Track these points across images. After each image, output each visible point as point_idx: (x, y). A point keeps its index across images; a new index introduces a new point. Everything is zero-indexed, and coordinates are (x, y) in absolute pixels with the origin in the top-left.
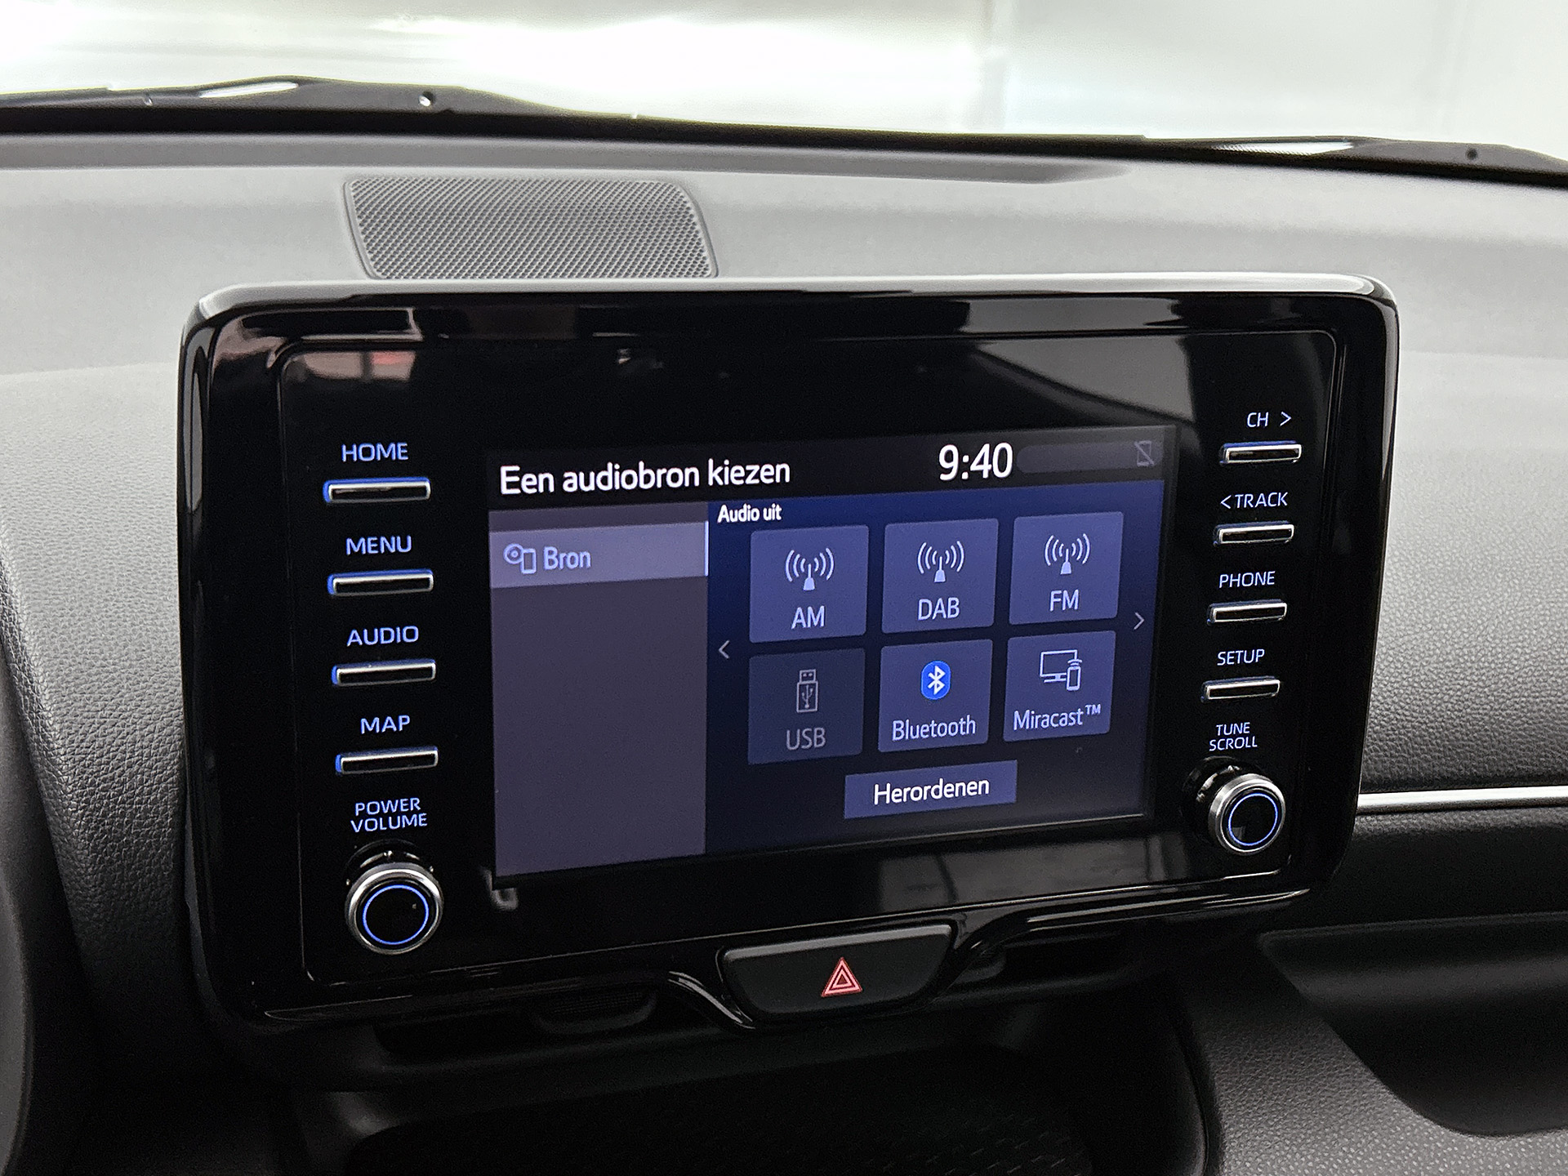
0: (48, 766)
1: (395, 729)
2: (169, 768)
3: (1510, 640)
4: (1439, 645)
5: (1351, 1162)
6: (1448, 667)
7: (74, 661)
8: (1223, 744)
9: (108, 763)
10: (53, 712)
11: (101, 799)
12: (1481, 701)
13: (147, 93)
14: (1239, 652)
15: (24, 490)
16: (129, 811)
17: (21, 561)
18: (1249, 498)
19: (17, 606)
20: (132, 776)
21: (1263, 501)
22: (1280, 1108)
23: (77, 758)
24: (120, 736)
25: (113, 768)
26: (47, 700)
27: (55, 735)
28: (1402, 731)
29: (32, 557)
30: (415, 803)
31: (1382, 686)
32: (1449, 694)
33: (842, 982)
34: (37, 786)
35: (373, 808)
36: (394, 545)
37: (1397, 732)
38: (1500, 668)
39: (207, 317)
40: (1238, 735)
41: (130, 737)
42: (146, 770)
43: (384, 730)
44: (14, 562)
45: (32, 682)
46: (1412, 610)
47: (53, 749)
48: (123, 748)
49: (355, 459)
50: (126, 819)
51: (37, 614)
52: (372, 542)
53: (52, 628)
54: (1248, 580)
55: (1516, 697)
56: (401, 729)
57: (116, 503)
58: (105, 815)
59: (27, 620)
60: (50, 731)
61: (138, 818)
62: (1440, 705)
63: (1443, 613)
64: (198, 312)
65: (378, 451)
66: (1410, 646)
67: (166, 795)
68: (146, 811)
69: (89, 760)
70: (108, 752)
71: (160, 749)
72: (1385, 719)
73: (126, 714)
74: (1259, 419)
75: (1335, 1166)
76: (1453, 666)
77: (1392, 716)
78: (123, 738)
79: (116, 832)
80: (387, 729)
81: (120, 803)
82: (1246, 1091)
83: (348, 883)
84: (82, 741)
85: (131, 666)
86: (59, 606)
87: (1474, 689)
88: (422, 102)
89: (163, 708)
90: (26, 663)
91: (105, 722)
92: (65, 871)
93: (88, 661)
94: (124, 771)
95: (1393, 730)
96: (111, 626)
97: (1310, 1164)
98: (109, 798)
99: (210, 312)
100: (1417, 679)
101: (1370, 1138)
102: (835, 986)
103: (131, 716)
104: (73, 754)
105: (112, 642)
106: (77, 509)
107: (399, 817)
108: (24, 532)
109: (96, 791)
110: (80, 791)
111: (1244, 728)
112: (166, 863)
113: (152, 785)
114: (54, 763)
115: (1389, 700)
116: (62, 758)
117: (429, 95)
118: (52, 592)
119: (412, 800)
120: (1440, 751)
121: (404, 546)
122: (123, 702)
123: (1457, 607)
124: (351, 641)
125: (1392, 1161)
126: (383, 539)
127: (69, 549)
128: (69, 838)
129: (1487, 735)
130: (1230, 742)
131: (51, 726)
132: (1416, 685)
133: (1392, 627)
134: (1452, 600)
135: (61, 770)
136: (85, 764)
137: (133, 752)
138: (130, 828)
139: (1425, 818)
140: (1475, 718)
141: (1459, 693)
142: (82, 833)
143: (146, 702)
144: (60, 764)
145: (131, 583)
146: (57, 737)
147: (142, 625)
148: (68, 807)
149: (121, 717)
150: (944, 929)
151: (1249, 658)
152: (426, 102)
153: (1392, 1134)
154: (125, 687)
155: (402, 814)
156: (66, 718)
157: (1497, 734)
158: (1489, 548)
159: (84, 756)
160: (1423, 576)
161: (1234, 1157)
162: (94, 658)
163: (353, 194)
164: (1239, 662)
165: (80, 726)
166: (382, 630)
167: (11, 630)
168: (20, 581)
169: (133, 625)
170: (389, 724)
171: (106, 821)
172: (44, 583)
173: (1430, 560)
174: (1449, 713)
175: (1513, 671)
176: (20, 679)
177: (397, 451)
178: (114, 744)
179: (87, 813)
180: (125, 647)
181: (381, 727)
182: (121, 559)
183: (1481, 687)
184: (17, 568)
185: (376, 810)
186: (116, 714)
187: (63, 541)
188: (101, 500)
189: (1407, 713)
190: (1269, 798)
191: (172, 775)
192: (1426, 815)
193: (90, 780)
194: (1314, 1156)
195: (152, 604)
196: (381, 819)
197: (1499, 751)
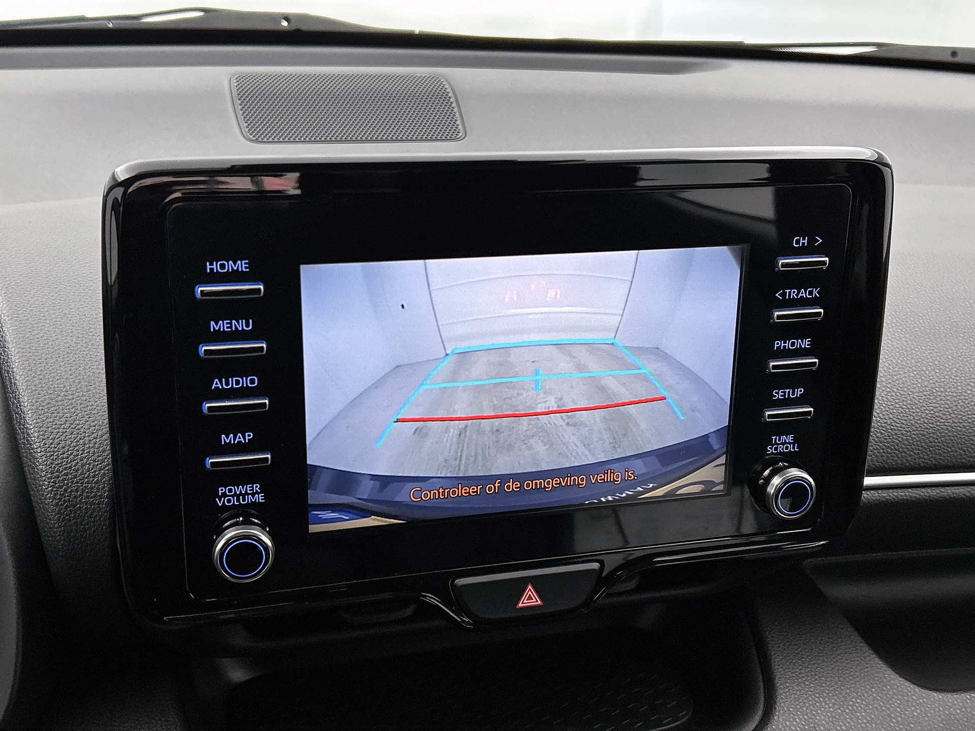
0: (30, 459)
1: (243, 442)
2: (106, 460)
3: (967, 378)
4: (920, 381)
5: (857, 708)
6: (925, 395)
7: (47, 392)
8: (776, 449)
9: (68, 458)
10: (33, 425)
11: (63, 480)
12: (947, 417)
13: (109, 19)
14: (787, 390)
15: (18, 281)
16: (81, 488)
17: (15, 328)
18: (794, 292)
19: (12, 357)
20: (83, 466)
21: (803, 294)
22: (813, 673)
23: (48, 454)
24: (75, 441)
25: (71, 461)
26: (29, 417)
27: (34, 440)
28: (895, 437)
29: (22, 325)
30: (257, 487)
31: (882, 407)
32: (925, 413)
33: (530, 599)
34: (24, 472)
35: (230, 491)
36: (241, 325)
37: (891, 437)
38: (959, 396)
39: (120, 181)
40: (786, 443)
41: (82, 441)
42: (92, 462)
43: (236, 442)
44: (10, 329)
45: (20, 406)
46: (903, 358)
47: (33, 449)
48: (77, 448)
49: (215, 271)
50: (79, 493)
51: (25, 362)
52: (227, 323)
53: (33, 371)
54: (793, 344)
55: (969, 415)
56: (247, 441)
57: (76, 290)
58: (65, 491)
59: (18, 366)
60: (31, 437)
61: (86, 492)
62: (919, 420)
63: (923, 360)
64: (114, 177)
65: (230, 266)
66: (901, 382)
67: (104, 478)
68: (92, 488)
69: (56, 455)
70: (68, 451)
71: (101, 449)
72: (884, 429)
73: (79, 427)
74: (801, 241)
75: (847, 711)
76: (929, 395)
77: (888, 427)
78: (77, 442)
79: (72, 501)
80: (238, 441)
81: (75, 483)
82: (791, 662)
83: (214, 538)
84: (52, 444)
85: (83, 396)
86: (39, 357)
87: (942, 409)
88: (282, 23)
89: (103, 423)
90: (17, 394)
91: (66, 431)
92: (41, 526)
93: (57, 392)
94: (77, 463)
95: (889, 436)
96: (71, 370)
97: (831, 709)
98: (68, 480)
99: (122, 177)
100: (905, 403)
101: (870, 693)
102: (525, 601)
103: (82, 428)
104: (46, 452)
105: (72, 380)
106: (51, 294)
107: (246, 496)
108: (18, 309)
109: (60, 476)
110: (50, 475)
111: (790, 439)
112: (105, 520)
113: (95, 471)
114: (34, 458)
115: (886, 417)
116: (39, 454)
117: (287, 18)
118: (34, 348)
119: (255, 486)
120: (919, 450)
121: (247, 326)
122: (77, 419)
123: (932, 356)
124: (214, 386)
125: (883, 708)
126: (234, 321)
127: (45, 320)
128: (43, 504)
129: (950, 439)
130: (780, 447)
131: (32, 434)
132: (904, 407)
133: (890, 369)
134: (929, 351)
135: (38, 462)
136: (53, 458)
137: (83, 450)
138: (82, 499)
139: (908, 492)
140: (942, 428)
141: (932, 412)
142: (51, 502)
143: (92, 419)
144: (37, 458)
145: (84, 342)
146: (36, 441)
147: (90, 369)
148: (42, 486)
149: (76, 428)
150: (595, 566)
151: (793, 394)
152: (285, 23)
153: (884, 690)
154: (79, 409)
155: (248, 494)
156: (42, 429)
157: (956, 439)
158: (954, 317)
159: (52, 453)
160: (911, 336)
161: (782, 704)
162: (59, 390)
163: (236, 84)
164: (787, 397)
165: (50, 434)
166: (234, 379)
167: (8, 372)
168: (14, 341)
169: (85, 369)
170: (240, 438)
171: (66, 494)
172: (29, 342)
173: (916, 325)
174: (925, 425)
175: (968, 398)
176: (13, 403)
177: (242, 265)
178: (72, 445)
179: (54, 489)
180: (79, 384)
181: (234, 440)
182: (78, 326)
183: (947, 408)
184: (13, 332)
185: (232, 492)
186: (73, 426)
187: (42, 315)
188: (67, 288)
189: (898, 425)
190: (804, 484)
191: (108, 465)
192: (910, 490)
193: (56, 468)
194: (834, 704)
195: (97, 356)
196: (235, 497)
197: (958, 450)
